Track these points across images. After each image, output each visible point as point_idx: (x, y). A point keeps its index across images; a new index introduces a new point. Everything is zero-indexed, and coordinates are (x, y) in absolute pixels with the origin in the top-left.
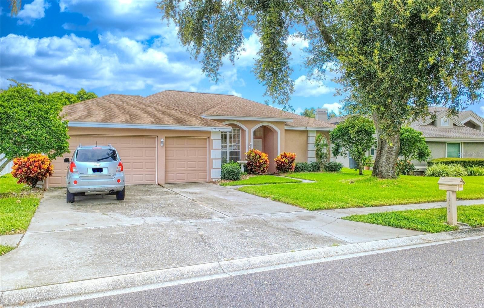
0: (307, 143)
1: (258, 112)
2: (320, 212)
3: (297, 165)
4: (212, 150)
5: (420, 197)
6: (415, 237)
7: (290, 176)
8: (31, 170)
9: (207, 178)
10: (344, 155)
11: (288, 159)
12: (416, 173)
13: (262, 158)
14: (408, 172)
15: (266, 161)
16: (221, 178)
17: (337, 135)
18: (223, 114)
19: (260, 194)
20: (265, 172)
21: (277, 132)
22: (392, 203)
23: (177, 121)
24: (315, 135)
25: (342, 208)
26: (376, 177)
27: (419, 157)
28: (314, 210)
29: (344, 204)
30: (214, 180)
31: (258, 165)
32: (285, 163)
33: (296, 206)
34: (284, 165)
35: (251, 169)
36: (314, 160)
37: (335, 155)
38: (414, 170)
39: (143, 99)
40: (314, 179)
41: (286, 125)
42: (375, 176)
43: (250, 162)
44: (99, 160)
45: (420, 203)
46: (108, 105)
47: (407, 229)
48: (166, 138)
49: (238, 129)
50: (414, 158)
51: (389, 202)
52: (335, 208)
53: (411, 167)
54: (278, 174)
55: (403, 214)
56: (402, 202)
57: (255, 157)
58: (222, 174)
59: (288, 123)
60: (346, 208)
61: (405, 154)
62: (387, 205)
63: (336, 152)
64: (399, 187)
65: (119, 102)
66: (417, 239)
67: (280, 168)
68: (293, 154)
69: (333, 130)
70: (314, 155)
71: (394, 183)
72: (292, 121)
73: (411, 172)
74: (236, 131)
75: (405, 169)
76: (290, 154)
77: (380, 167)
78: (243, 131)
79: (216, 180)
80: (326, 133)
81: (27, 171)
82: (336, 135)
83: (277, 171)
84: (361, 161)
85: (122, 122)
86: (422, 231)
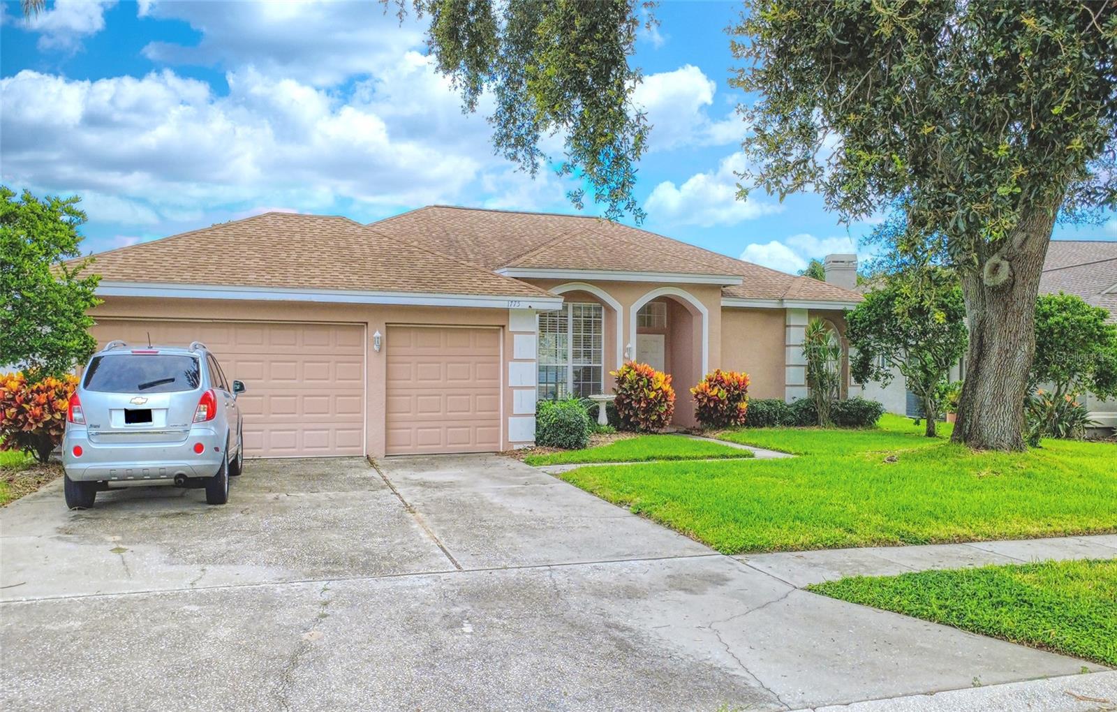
0: (784, 346)
1: (650, 258)
2: (753, 560)
3: (752, 407)
4: (510, 363)
5: (1092, 512)
6: (1046, 683)
7: (729, 438)
8: (27, 415)
9: (497, 442)
10: (882, 378)
11: (728, 391)
12: (1092, 432)
13: (655, 387)
14: (1068, 430)
15: (665, 394)
16: (536, 443)
17: (865, 320)
18: (555, 265)
19: (609, 493)
20: (662, 425)
21: (700, 314)
22: (997, 531)
23: (419, 280)
24: (804, 321)
25: (830, 547)
26: (963, 444)
27: (1099, 386)
28: (736, 553)
29: (838, 533)
30: (516, 447)
31: (643, 405)
32: (718, 401)
33: (688, 535)
34: (716, 406)
35: (627, 417)
36: (803, 393)
37: (859, 380)
38: (1086, 425)
39: (348, 224)
40: (790, 449)
41: (723, 294)
42: (960, 442)
43: (624, 397)
44: (143, 388)
45: (1089, 534)
46: (252, 240)
47: (1021, 643)
48: (389, 327)
49: (598, 305)
50: (1083, 389)
51: (987, 529)
52: (807, 548)
53: (1078, 416)
54: (700, 432)
55: (1017, 577)
56: (1029, 528)
57: (637, 383)
58: (538, 429)
59: (731, 289)
60: (843, 547)
61: (1055, 376)
62: (980, 538)
63: (860, 370)
64: (1029, 477)
65: (280, 232)
66: (1053, 693)
67: (706, 415)
68: (741, 375)
69: (854, 308)
70: (803, 381)
71: (1016, 465)
72: (740, 282)
73: (1075, 431)
74: (593, 313)
75: (1060, 421)
76: (732, 375)
77: (975, 415)
78: (610, 310)
79: (521, 447)
80: (833, 317)
81: (17, 416)
82: (861, 323)
83: (698, 424)
84: (933, 396)
85: (270, 285)
86: (1076, 655)
